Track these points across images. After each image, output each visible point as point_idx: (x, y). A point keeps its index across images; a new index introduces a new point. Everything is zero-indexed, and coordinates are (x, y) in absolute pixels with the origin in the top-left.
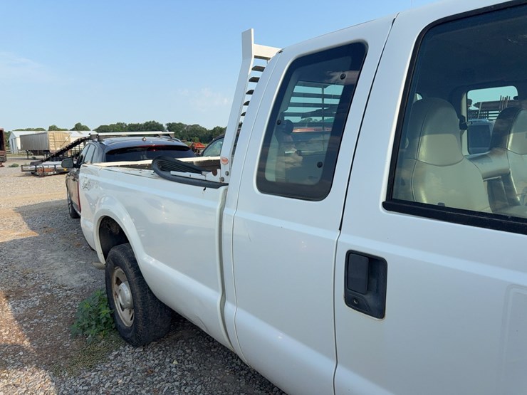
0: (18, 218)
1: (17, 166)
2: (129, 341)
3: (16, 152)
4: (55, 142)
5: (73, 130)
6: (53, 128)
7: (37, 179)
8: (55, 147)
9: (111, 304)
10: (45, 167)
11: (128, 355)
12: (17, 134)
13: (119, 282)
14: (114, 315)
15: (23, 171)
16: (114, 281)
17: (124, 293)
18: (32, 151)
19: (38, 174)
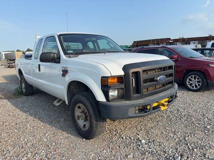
0: (3, 78)
1: (3, 65)
2: (25, 95)
3: (3, 60)
4: (18, 56)
5: (26, 51)
6: (18, 51)
7: (10, 69)
8: (18, 58)
9: (22, 89)
10: (13, 64)
11: (24, 97)
12: (3, 53)
13: (23, 83)
14: (22, 91)
15: (5, 66)
16: (22, 83)
17: (23, 85)
18: (9, 60)
19: (10, 67)
